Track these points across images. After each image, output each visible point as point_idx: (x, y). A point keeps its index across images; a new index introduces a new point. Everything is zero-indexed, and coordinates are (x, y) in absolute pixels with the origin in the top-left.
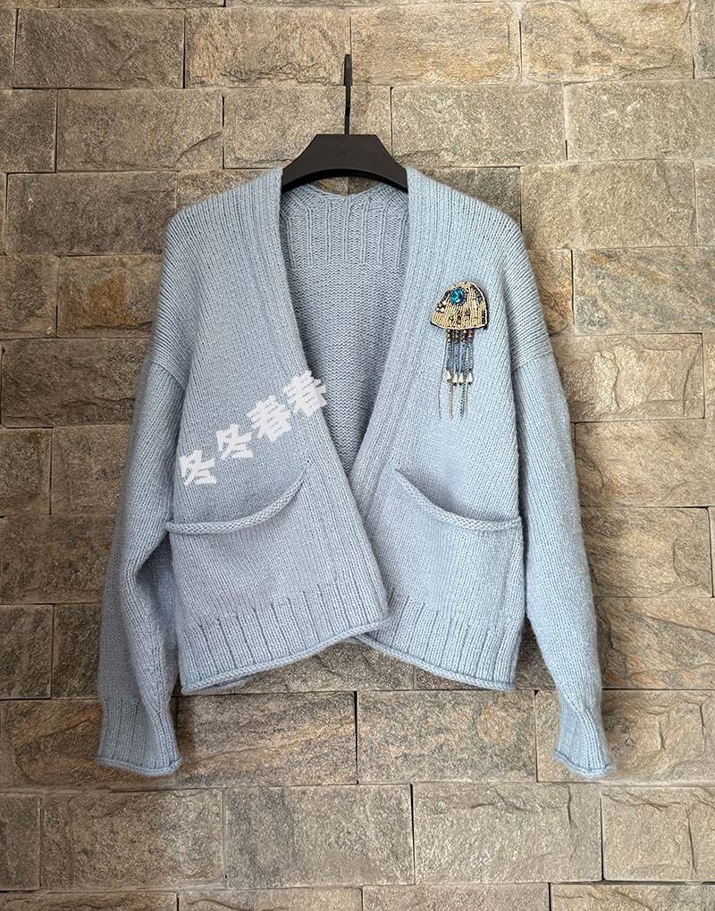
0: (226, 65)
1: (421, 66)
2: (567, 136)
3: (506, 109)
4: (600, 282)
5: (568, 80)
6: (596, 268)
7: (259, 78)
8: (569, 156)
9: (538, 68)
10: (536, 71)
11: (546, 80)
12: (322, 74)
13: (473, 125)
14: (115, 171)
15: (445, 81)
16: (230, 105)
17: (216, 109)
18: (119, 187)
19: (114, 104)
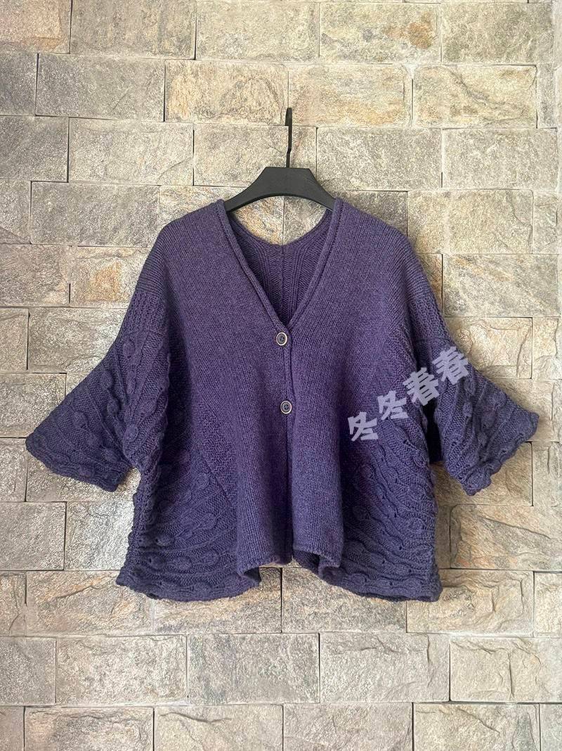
0: (196, 106)
1: (339, 112)
2: (442, 170)
3: (400, 148)
4: (462, 279)
5: (446, 127)
6: (459, 268)
7: (220, 117)
8: (444, 185)
9: (425, 116)
10: (422, 119)
11: (430, 126)
12: (267, 116)
13: (375, 160)
14: (113, 184)
15: (356, 125)
16: (199, 137)
17: (188, 140)
18: (117, 196)
19: (112, 131)
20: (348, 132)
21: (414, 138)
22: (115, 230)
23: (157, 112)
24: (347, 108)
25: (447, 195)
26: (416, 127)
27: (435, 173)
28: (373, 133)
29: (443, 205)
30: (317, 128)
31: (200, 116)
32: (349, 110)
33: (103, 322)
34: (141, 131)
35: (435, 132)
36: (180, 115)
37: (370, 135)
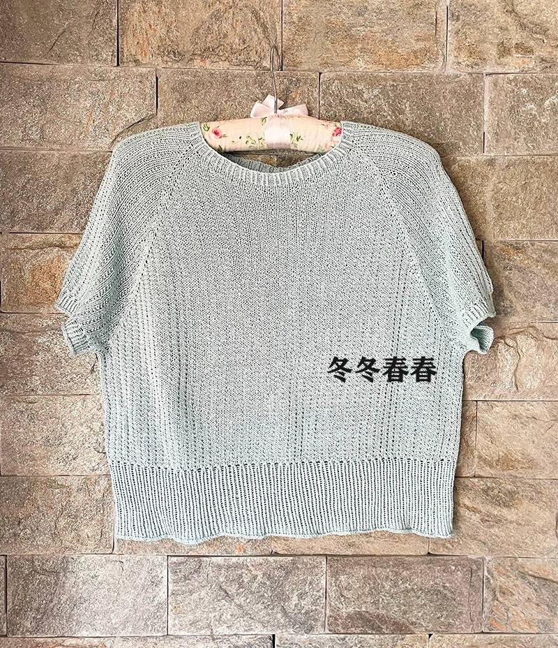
0: (160, 45)
1: (349, 51)
2: (485, 129)
3: (429, 100)
4: (507, 273)
5: (491, 72)
6: (504, 259)
7: (191, 59)
8: (486, 149)
9: (463, 57)
10: (460, 61)
11: (470, 70)
12: (254, 57)
13: (396, 117)
14: (53, 150)
15: (372, 68)
16: (164, 87)
17: (150, 92)
18: (58, 167)
19: (50, 79)
20: (361, 78)
21: (448, 87)
22: (57, 211)
23: (107, 53)
24: (360, 46)
25: (491, 162)
26: (450, 71)
27: (475, 133)
28: (394, 81)
29: (485, 177)
30: (320, 74)
31: (165, 58)
32: (362, 50)
33: (43, 331)
34: (88, 78)
35: (477, 78)
36: (139, 57)
37: (392, 83)
